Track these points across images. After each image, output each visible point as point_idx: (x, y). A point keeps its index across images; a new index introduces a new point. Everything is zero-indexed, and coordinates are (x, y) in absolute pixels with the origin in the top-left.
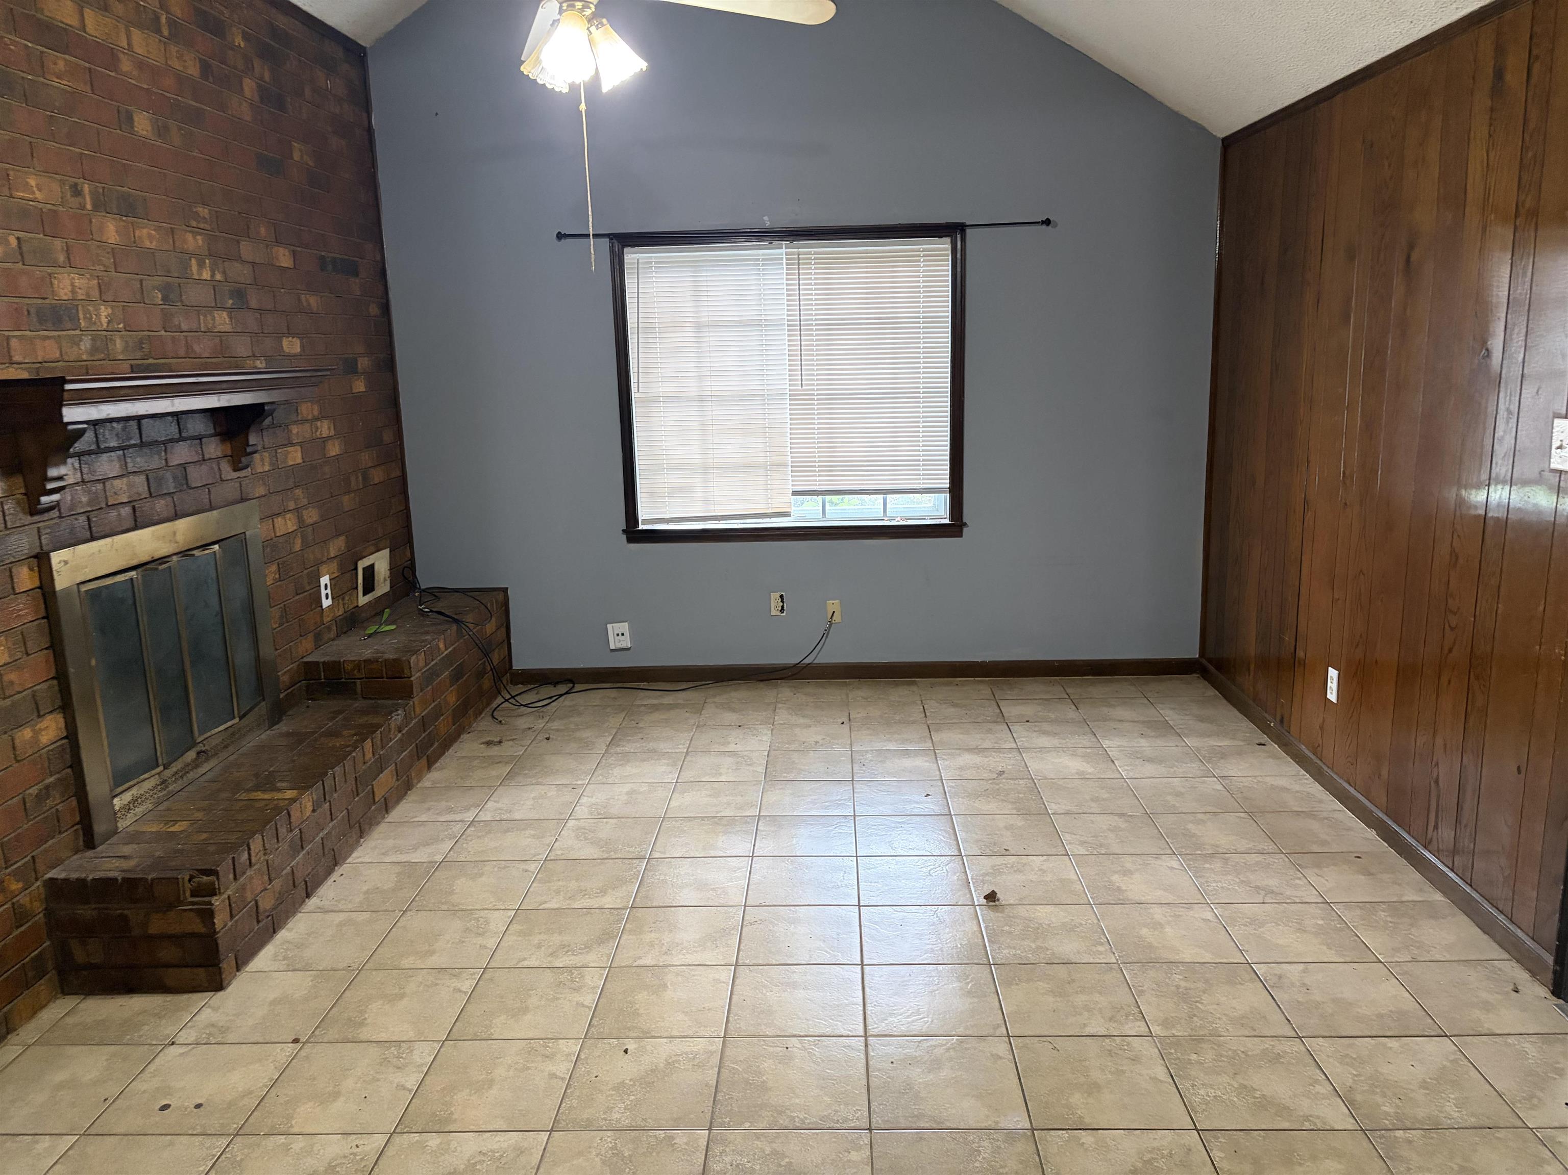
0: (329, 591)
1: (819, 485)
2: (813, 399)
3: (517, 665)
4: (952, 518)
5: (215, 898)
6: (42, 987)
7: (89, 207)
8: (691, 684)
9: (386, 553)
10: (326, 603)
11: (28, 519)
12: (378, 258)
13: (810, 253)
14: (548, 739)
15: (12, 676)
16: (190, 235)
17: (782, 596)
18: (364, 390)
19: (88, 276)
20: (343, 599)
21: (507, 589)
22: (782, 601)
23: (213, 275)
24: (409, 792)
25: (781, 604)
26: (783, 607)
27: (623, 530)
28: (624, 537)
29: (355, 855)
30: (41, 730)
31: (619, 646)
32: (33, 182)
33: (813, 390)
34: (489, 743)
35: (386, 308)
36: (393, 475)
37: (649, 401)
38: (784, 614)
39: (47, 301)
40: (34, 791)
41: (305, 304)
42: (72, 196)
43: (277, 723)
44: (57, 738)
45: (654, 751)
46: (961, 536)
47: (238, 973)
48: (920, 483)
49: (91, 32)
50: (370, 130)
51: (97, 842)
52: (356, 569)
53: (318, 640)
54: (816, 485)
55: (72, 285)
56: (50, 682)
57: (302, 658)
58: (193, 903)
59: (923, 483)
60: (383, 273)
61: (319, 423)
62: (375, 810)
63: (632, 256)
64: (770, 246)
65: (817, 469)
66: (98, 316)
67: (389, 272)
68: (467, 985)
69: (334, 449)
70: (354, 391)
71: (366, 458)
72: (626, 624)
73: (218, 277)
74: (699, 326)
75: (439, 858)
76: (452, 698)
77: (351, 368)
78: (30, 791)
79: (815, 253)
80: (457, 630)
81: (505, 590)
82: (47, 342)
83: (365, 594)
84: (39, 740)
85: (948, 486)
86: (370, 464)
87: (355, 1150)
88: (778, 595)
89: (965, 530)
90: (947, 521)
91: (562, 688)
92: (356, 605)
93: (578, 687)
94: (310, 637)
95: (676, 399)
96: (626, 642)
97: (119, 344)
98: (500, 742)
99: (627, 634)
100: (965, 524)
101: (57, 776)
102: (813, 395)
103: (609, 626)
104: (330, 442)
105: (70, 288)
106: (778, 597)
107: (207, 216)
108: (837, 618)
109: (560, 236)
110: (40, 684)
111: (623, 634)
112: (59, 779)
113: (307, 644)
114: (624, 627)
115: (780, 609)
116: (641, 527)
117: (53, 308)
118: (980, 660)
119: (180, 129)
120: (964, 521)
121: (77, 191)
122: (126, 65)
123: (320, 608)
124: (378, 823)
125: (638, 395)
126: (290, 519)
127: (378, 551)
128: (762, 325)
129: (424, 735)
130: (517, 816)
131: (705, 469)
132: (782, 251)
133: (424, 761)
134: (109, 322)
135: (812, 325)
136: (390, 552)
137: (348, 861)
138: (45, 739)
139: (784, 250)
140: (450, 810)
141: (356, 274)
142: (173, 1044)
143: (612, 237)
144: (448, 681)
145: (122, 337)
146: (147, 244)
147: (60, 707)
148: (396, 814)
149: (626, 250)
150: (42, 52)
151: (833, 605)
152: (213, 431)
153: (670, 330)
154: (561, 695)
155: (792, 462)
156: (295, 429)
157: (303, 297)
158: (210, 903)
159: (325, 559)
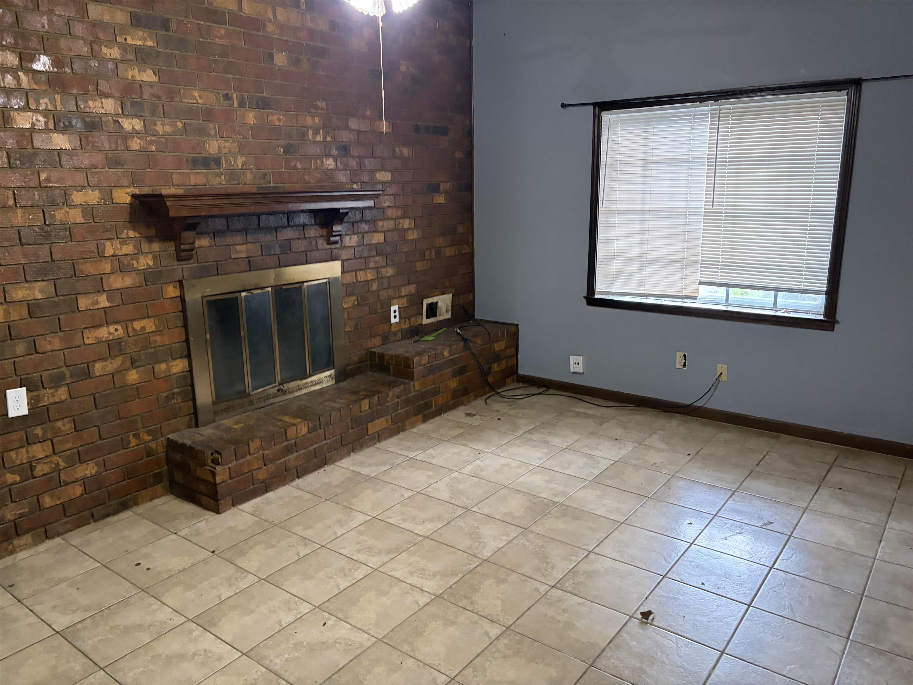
0: (397, 314)
1: (721, 279)
2: (722, 216)
3: (521, 372)
4: (826, 314)
5: (219, 466)
6: (159, 488)
7: (236, 105)
8: (617, 404)
9: (449, 296)
10: (393, 321)
11: (176, 263)
12: (468, 123)
13: (729, 109)
14: (499, 419)
15: (158, 338)
16: (310, 118)
17: (685, 356)
18: (444, 202)
19: (231, 141)
20: (409, 320)
21: (518, 325)
22: (685, 359)
23: (325, 138)
24: (401, 433)
25: (684, 361)
26: (685, 363)
27: (584, 297)
28: (585, 301)
29: (343, 461)
30: (172, 366)
31: (576, 371)
32: (196, 94)
33: (722, 209)
34: (468, 415)
35: (470, 154)
36: (464, 252)
37: (608, 213)
38: (685, 368)
39: (201, 155)
40: (165, 394)
41: (398, 152)
42: (225, 100)
43: (342, 381)
44: (182, 371)
45: (547, 442)
46: (833, 330)
47: (232, 507)
48: (801, 285)
49: (247, 12)
50: (470, 48)
51: (199, 425)
52: (422, 303)
53: (385, 340)
54: (718, 279)
55: (219, 146)
56: (182, 344)
57: (370, 348)
58: (210, 467)
59: (804, 286)
60: (470, 133)
61: (401, 221)
62: (367, 439)
63: (607, 117)
64: (701, 104)
65: (720, 267)
66: (236, 162)
67: (475, 132)
68: (304, 552)
69: (412, 235)
70: (435, 202)
71: (440, 242)
72: (581, 357)
73: (329, 139)
74: (646, 163)
75: (373, 475)
76: (453, 384)
77: (435, 189)
78: (162, 394)
79: (733, 108)
80: (464, 346)
81: (517, 326)
82: (198, 176)
83: (427, 318)
84: (170, 370)
85: (825, 289)
86: (443, 245)
87: (168, 621)
88: (682, 354)
89: (837, 326)
90: (821, 317)
91: (542, 390)
92: (420, 323)
93: (551, 391)
94: (379, 338)
95: (627, 212)
96: (580, 369)
97: (249, 175)
98: (474, 415)
99: (581, 363)
100: (837, 322)
101: (181, 389)
102: (722, 213)
103: (571, 357)
104: (410, 232)
105: (217, 148)
106: (682, 355)
107: (325, 107)
108: (724, 378)
109: (563, 106)
110: (175, 343)
111: (578, 364)
112: (181, 391)
113: (377, 341)
114: (580, 359)
115: (683, 364)
116: (597, 296)
117: (205, 158)
118: (838, 431)
119: (308, 60)
120: (837, 318)
121: (227, 97)
122: (270, 28)
123: (389, 323)
124: (369, 446)
125: (602, 209)
126: (370, 273)
127: (443, 294)
128: (690, 161)
129: (421, 402)
130: (434, 462)
131: (642, 261)
132: (708, 108)
133: (420, 417)
134: (243, 165)
135: (725, 162)
136: (452, 296)
137: (336, 464)
138: (174, 370)
139: (709, 108)
140: (409, 449)
141: (446, 134)
142: (175, 533)
143: (595, 105)
144: (450, 374)
145: (251, 173)
146: (277, 123)
147: (186, 356)
148: (382, 445)
149: (603, 113)
150: (209, 26)
151: (722, 368)
152: (313, 221)
153: (626, 165)
154: (534, 395)
155: (702, 260)
156: (380, 224)
157: (397, 149)
158: (215, 469)
159: (397, 296)
